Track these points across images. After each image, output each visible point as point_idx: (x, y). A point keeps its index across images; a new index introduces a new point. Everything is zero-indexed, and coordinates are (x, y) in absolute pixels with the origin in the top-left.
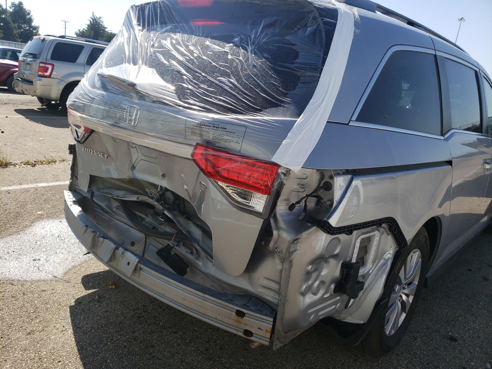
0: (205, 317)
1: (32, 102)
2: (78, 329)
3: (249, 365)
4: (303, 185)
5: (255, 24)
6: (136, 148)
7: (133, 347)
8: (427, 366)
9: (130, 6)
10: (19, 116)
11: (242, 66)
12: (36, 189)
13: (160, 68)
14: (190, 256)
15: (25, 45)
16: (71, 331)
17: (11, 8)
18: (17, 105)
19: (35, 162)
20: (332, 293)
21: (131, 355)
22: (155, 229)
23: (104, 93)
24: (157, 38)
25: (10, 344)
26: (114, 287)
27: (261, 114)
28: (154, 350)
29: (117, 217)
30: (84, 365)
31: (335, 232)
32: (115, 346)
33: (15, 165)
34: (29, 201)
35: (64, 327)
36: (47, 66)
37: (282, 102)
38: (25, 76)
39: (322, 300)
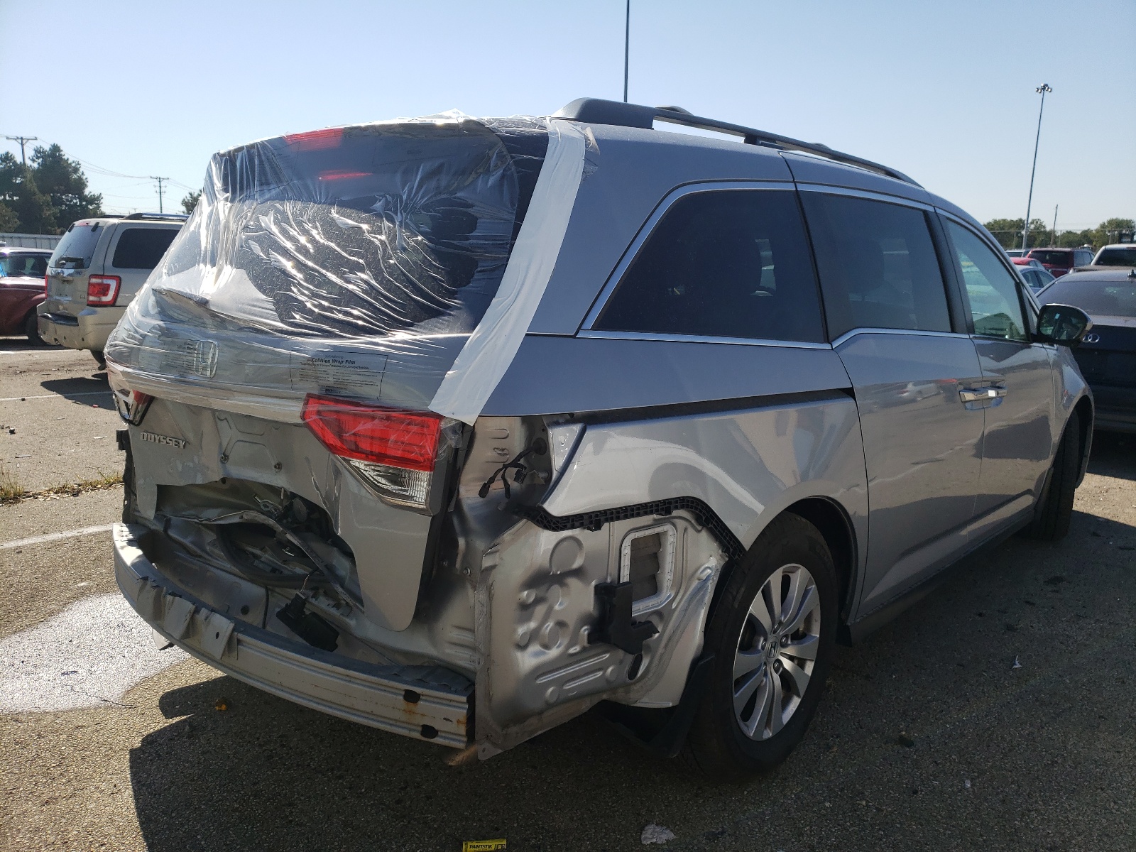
0: (355, 714)
1: (80, 363)
2: (144, 788)
3: (480, 820)
4: (503, 450)
5: (408, 173)
6: (226, 419)
7: (252, 809)
8: (839, 793)
9: (211, 156)
10: (53, 396)
11: (385, 250)
12: (78, 539)
13: (253, 268)
14: (334, 611)
15: (60, 239)
16: (128, 793)
17: (33, 161)
18: (49, 373)
19: (79, 485)
20: (586, 644)
21: (245, 823)
22: (277, 572)
23: (161, 323)
24: (253, 213)
25: (8, 823)
26: (224, 707)
27: (413, 331)
28: (293, 810)
29: (215, 562)
30: (150, 846)
31: (560, 525)
32: (215, 810)
33: (35, 496)
34: (62, 564)
35: (115, 786)
36: (106, 281)
37: (448, 307)
38: (61, 307)
39: (566, 660)
